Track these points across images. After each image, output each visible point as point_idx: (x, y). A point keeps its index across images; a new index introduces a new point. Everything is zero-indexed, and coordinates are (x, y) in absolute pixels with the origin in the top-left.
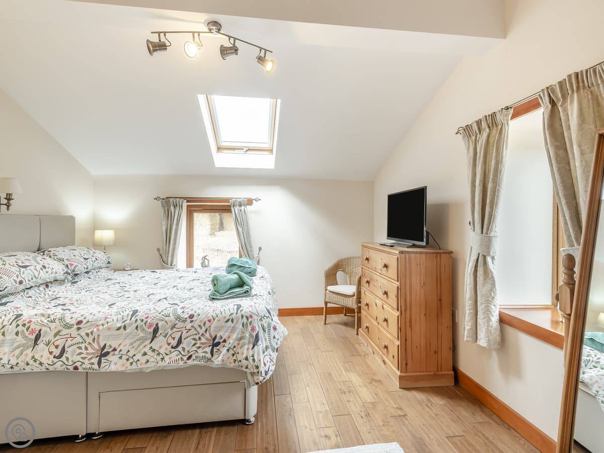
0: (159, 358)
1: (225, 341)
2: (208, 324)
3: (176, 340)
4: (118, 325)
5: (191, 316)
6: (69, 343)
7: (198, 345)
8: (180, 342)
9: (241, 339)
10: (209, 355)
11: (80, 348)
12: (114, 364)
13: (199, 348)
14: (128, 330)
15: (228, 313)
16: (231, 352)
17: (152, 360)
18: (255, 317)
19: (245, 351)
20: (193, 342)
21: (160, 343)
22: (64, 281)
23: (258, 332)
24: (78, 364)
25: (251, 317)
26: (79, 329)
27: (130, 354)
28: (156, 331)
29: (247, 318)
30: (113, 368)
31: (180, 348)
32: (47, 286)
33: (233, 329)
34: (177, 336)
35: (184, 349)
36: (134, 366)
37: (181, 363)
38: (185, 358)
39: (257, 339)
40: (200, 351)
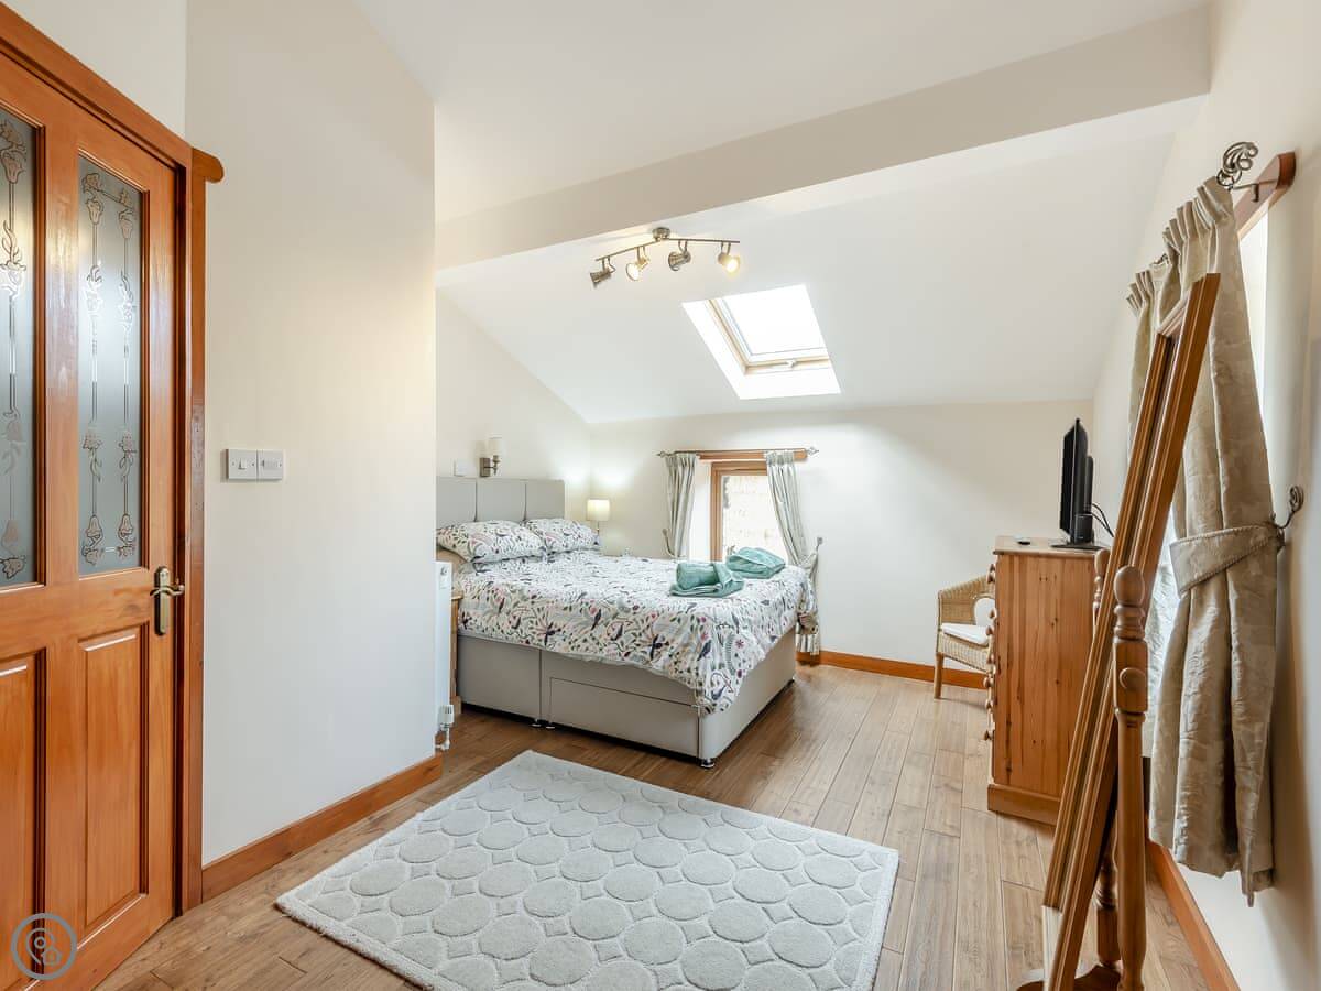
0: (598, 648)
1: (667, 644)
2: (651, 619)
3: (617, 630)
4: (565, 605)
5: (636, 608)
6: (524, 615)
7: (637, 642)
8: (619, 634)
9: (686, 645)
10: (648, 657)
11: (532, 622)
12: (558, 645)
13: (638, 645)
14: (574, 612)
15: (676, 610)
16: (674, 659)
17: (591, 648)
18: (709, 621)
19: (689, 661)
20: (634, 638)
21: (600, 631)
22: (541, 557)
23: (710, 642)
24: (529, 638)
25: (704, 620)
26: (533, 603)
27: (573, 637)
28: (598, 617)
29: (698, 621)
30: (557, 649)
31: (618, 642)
32: (524, 561)
33: (679, 632)
34: (618, 627)
35: (622, 643)
36: (575, 652)
37: (619, 659)
38: (623, 655)
39: (706, 649)
40: (639, 649)
